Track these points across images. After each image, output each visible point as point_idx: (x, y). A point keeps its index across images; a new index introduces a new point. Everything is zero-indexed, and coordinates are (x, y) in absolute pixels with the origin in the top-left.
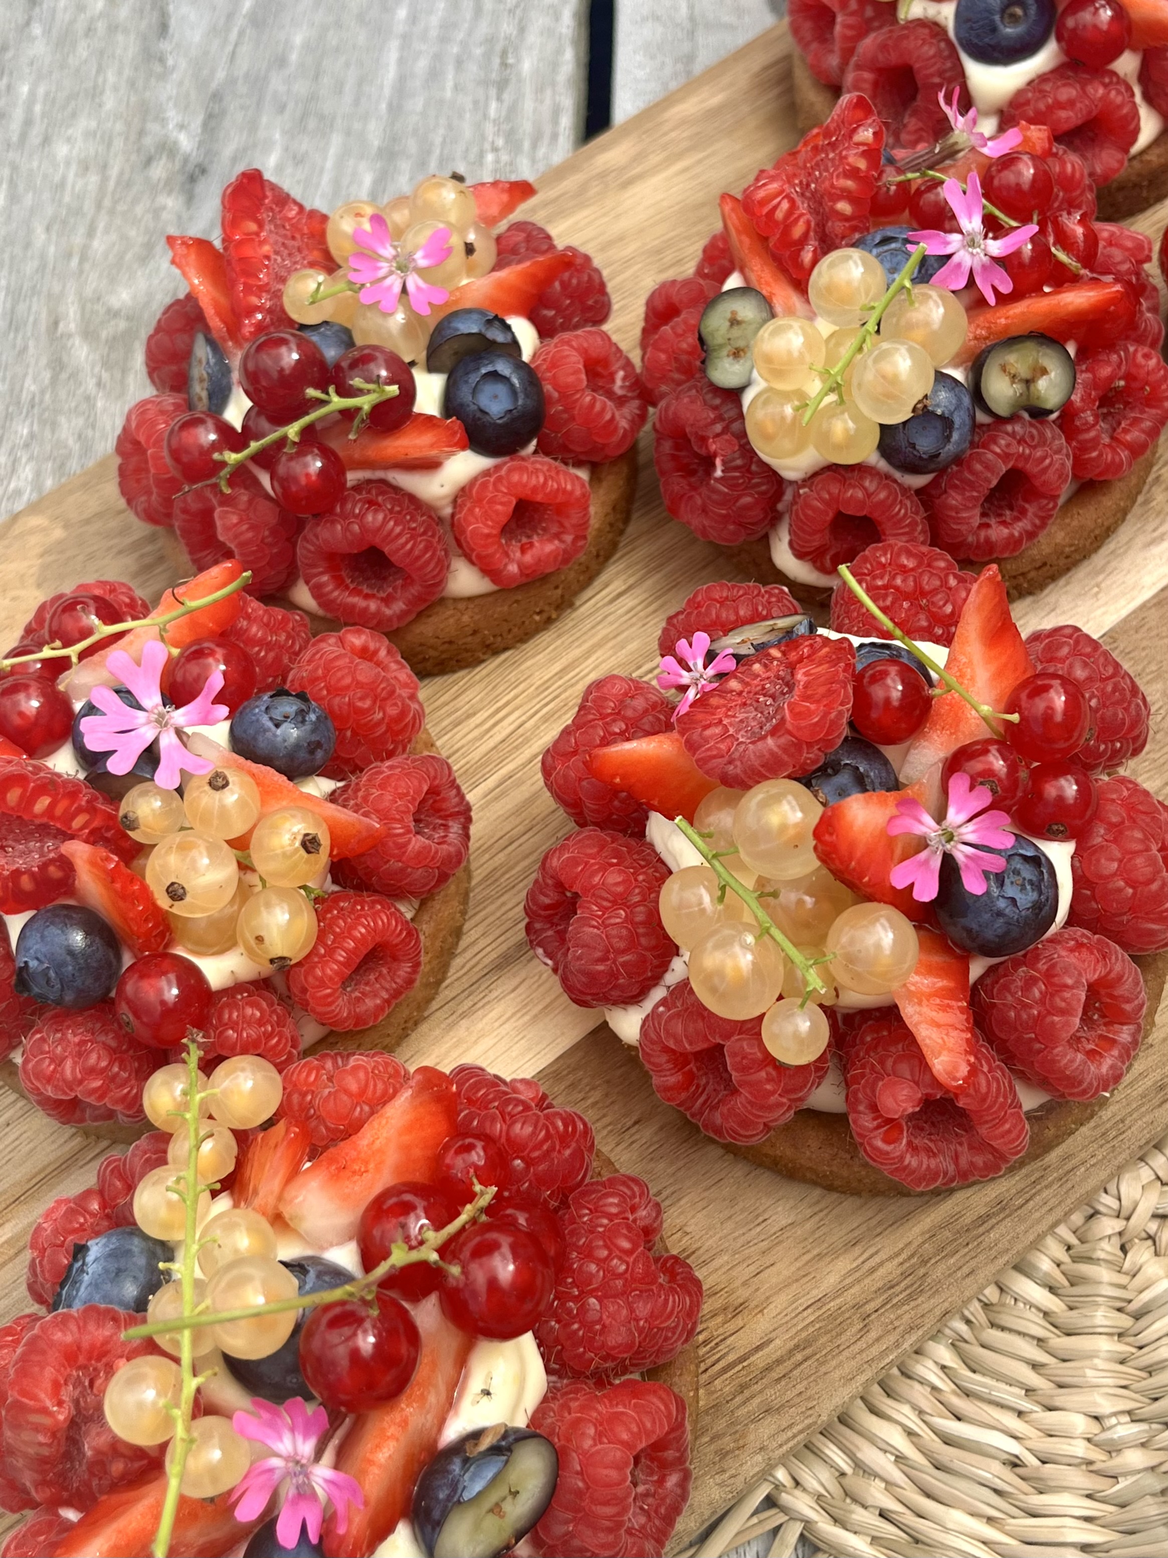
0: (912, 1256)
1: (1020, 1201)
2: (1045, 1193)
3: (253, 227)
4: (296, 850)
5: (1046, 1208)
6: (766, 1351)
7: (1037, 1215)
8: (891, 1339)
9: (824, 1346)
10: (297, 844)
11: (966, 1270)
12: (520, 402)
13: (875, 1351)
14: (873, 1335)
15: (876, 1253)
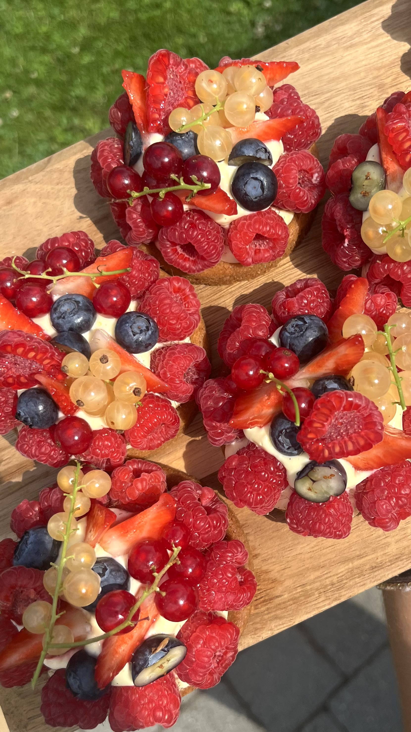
0: (343, 576)
1: (389, 564)
2: (400, 563)
3: (161, 79)
4: (131, 394)
5: (399, 567)
6: (280, 599)
7: (394, 569)
8: (328, 602)
9: (301, 600)
10: (132, 391)
11: (362, 584)
12: (265, 193)
13: (322, 604)
14: (321, 600)
15: (329, 572)
